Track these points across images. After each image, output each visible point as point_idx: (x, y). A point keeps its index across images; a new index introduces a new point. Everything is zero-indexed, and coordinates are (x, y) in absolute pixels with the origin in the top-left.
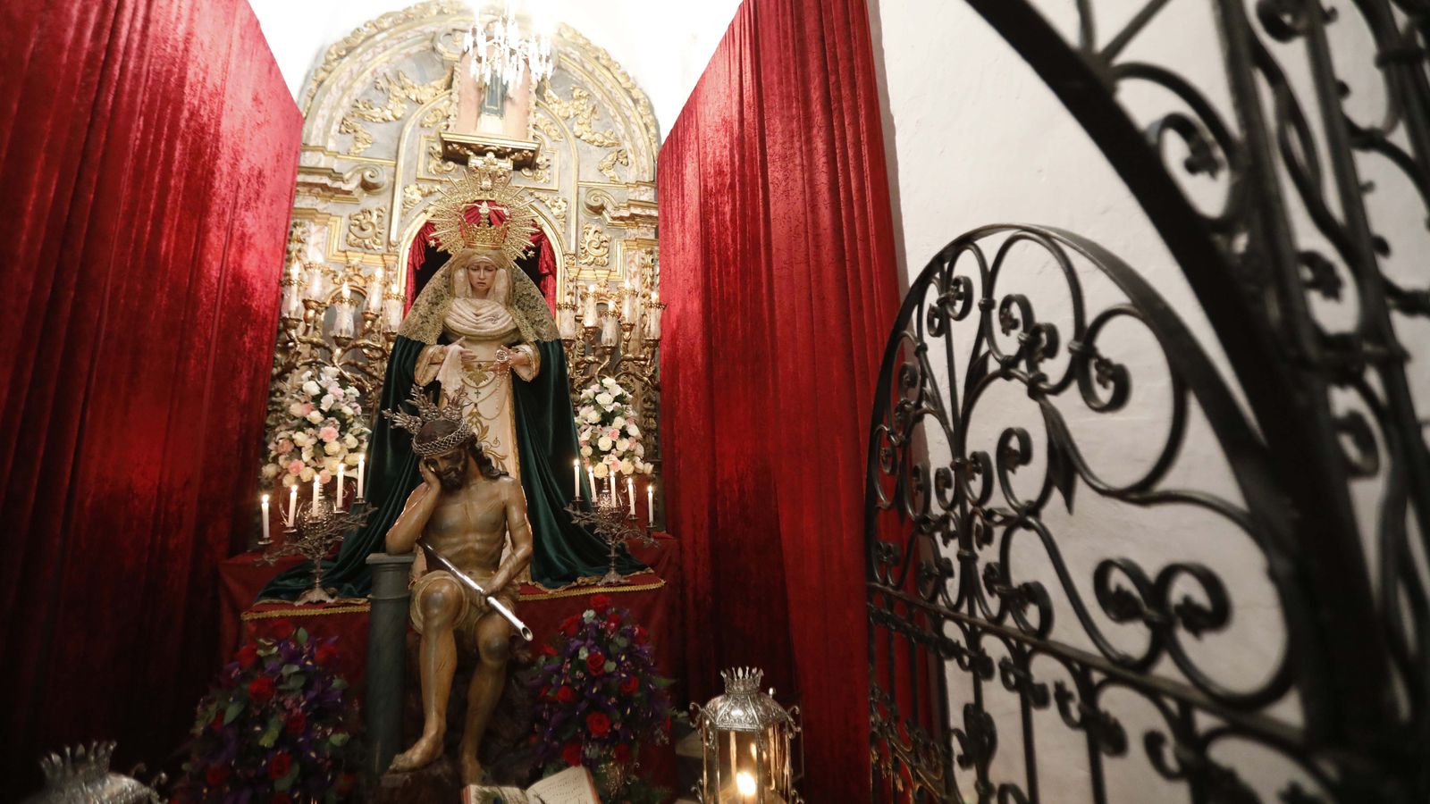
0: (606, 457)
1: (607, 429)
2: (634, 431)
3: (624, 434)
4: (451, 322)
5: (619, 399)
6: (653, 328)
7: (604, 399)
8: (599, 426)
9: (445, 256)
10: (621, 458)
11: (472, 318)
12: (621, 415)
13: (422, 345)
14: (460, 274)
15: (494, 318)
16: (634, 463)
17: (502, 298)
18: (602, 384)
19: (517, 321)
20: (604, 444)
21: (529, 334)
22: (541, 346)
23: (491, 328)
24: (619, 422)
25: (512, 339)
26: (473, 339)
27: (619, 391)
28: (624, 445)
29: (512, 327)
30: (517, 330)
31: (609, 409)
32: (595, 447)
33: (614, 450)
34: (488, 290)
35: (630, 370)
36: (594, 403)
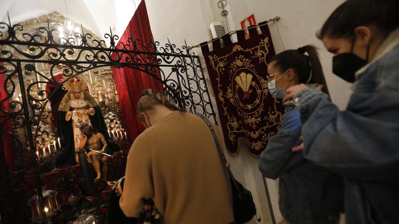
0: (114, 129)
1: (112, 123)
2: (118, 122)
3: (116, 123)
4: (72, 106)
5: (113, 116)
6: (117, 100)
7: (110, 117)
8: (110, 123)
9: (67, 91)
10: (117, 128)
11: (77, 104)
12: (115, 119)
13: (65, 112)
14: (72, 95)
15: (82, 103)
16: (120, 129)
17: (83, 99)
18: (109, 114)
19: (88, 103)
20: (113, 126)
21: (91, 105)
22: (94, 108)
23: (82, 106)
24: (115, 121)
25: (87, 107)
26: (78, 109)
27: (113, 114)
28: (117, 125)
29: (87, 105)
30: (88, 105)
31: (112, 119)
32: (111, 127)
33: (115, 127)
34: (79, 98)
35: (113, 110)
36: (108, 118)
